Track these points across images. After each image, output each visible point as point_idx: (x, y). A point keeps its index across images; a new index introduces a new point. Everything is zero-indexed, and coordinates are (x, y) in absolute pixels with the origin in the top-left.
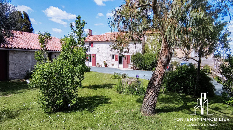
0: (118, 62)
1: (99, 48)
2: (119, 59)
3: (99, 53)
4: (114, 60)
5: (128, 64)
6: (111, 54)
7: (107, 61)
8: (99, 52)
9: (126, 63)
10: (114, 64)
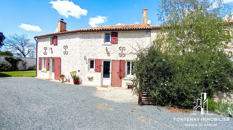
0: (100, 75)
1: (66, 47)
2: (102, 68)
3: (66, 55)
4: (93, 70)
5: (121, 78)
6: (88, 58)
7: (79, 71)
8: (66, 53)
9: (117, 76)
10: (92, 78)
